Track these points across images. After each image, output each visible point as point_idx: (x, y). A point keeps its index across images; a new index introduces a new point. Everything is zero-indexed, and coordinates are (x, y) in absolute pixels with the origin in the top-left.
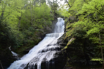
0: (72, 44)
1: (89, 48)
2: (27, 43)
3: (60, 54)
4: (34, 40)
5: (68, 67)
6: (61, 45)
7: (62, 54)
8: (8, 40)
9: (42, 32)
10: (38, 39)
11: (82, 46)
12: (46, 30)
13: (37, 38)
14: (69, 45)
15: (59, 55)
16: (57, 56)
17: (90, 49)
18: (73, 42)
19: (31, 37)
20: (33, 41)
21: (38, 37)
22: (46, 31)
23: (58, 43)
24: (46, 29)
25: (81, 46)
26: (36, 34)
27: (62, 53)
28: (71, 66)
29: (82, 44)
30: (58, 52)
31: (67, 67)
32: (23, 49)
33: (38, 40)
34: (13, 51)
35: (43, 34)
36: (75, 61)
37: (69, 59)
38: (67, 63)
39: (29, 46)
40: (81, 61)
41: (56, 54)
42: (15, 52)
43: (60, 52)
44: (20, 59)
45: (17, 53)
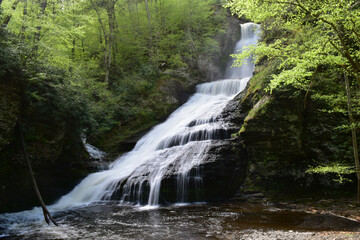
0: (260, 119)
1: (318, 130)
2: (134, 117)
3: (225, 152)
4: (152, 106)
5: (250, 193)
6: (232, 120)
7: (233, 152)
8: (54, 111)
9: (184, 79)
10: (169, 102)
11: (295, 123)
12: (195, 71)
13: (164, 100)
14: (250, 121)
15: (220, 153)
16: (214, 158)
17: (321, 133)
18: (263, 112)
19: (146, 96)
20: (150, 110)
21: (168, 98)
22: (196, 75)
23: (225, 114)
24: (196, 67)
25: (292, 123)
26: (161, 88)
27: (231, 147)
28: (257, 189)
29: (293, 118)
30: (219, 144)
31: (246, 193)
32: (121, 138)
33: (166, 108)
34: (92, 144)
35: (185, 85)
36: (273, 172)
37: (252, 168)
38: (248, 179)
39: (138, 127)
40: (294, 174)
41: (213, 150)
42: (96, 145)
43: (224, 143)
44: (107, 169)
45: (101, 149)
